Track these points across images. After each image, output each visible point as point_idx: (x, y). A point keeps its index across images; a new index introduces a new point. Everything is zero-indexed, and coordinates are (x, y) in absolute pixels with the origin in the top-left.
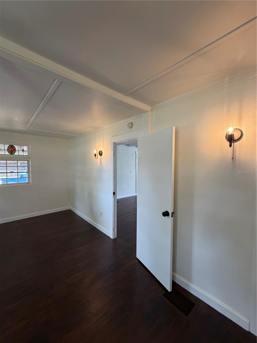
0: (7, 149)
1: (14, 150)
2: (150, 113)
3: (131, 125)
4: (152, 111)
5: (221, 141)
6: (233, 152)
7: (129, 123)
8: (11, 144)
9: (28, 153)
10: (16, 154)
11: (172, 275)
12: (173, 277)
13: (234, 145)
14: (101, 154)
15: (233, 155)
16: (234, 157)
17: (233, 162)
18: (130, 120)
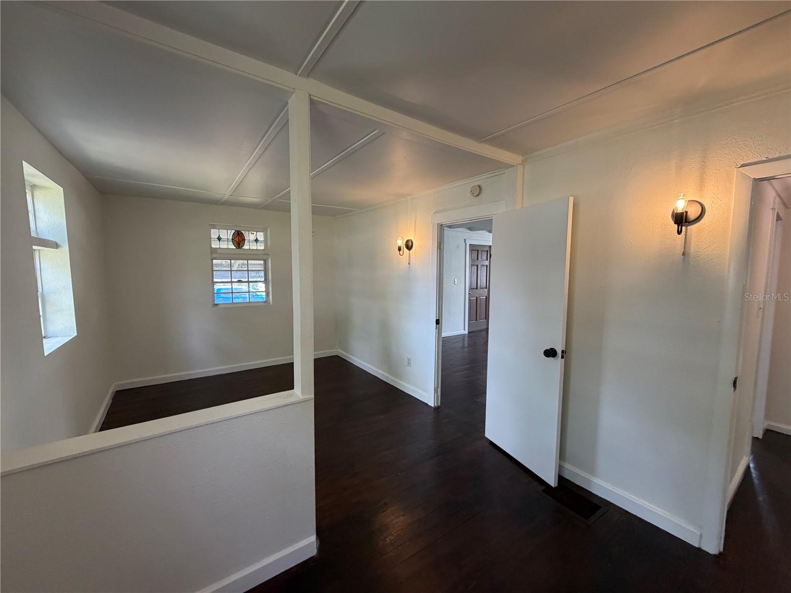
0: (232, 239)
1: (243, 240)
2: (520, 168)
3: (478, 192)
4: (524, 165)
5: (663, 223)
6: (685, 243)
7: (474, 186)
8: (238, 229)
9: (266, 246)
10: (246, 247)
11: (559, 465)
12: (560, 468)
13: (688, 231)
14: (409, 246)
15: (684, 248)
16: (686, 252)
17: (684, 260)
18: (476, 181)
